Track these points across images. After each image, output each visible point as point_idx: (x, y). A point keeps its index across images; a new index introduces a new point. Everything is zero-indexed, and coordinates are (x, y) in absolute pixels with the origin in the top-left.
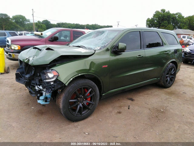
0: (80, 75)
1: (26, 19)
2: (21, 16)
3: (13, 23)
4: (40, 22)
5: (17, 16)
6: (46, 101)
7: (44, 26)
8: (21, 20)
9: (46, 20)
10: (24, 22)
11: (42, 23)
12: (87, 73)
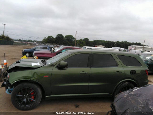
0: (23, 79)
1: (73, 37)
2: (71, 35)
3: (65, 40)
4: (82, 39)
5: (68, 35)
6: (10, 93)
7: (84, 42)
8: (70, 38)
9: (87, 38)
10: (72, 39)
11: (83, 40)
12: (30, 79)
